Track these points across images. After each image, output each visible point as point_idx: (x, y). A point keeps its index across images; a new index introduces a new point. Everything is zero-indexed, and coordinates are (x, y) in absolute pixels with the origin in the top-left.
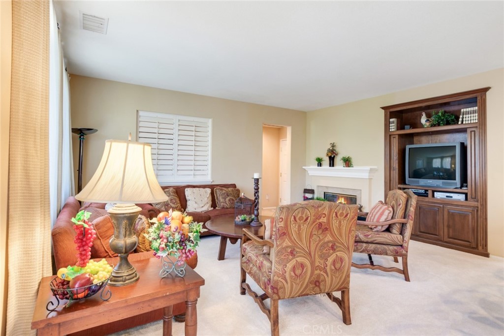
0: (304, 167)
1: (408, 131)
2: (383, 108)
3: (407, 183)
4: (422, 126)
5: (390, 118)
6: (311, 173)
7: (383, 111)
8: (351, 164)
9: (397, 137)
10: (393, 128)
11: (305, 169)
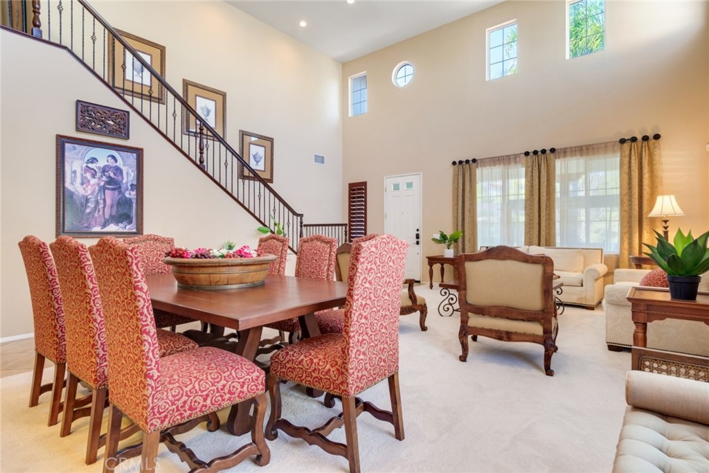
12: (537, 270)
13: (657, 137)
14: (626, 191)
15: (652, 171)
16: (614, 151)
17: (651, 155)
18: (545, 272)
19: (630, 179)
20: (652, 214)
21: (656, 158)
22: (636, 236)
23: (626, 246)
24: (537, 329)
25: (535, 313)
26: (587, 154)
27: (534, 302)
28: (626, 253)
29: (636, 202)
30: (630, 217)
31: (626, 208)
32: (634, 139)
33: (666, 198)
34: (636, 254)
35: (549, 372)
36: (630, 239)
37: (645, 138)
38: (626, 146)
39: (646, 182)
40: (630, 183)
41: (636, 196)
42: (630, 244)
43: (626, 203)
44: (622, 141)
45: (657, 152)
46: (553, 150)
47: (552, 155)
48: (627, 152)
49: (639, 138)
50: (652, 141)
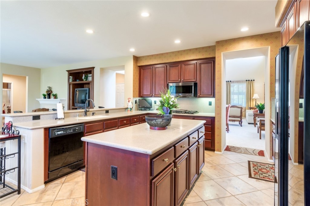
0: (36, 99)
1: (78, 82)
2: (67, 71)
3: (75, 106)
4: (83, 80)
5: (70, 76)
6: (41, 102)
7: (67, 72)
8: (57, 97)
9: (72, 84)
10: (71, 80)
11: (37, 100)
12: (240, 109)
13: (254, 80)
14: (247, 92)
15: (253, 88)
16: (245, 83)
17: (252, 84)
18: (241, 110)
19: (248, 89)
20: (253, 98)
21: (254, 85)
22: (249, 103)
23: (247, 105)
24: (239, 119)
25: (239, 116)
26: (239, 83)
27: (239, 115)
28: (247, 106)
29: (249, 95)
30: (248, 98)
31: (247, 96)
32: (249, 80)
33: (256, 94)
34: (249, 107)
35: (241, 126)
36: (248, 103)
37: (251, 80)
38: (247, 82)
39: (251, 90)
40: (248, 90)
41: (249, 93)
42: (248, 104)
43: (247, 95)
44: (247, 81)
45: (254, 84)
46: (230, 81)
47: (230, 82)
48: (248, 83)
49: (250, 80)
50: (253, 81)
